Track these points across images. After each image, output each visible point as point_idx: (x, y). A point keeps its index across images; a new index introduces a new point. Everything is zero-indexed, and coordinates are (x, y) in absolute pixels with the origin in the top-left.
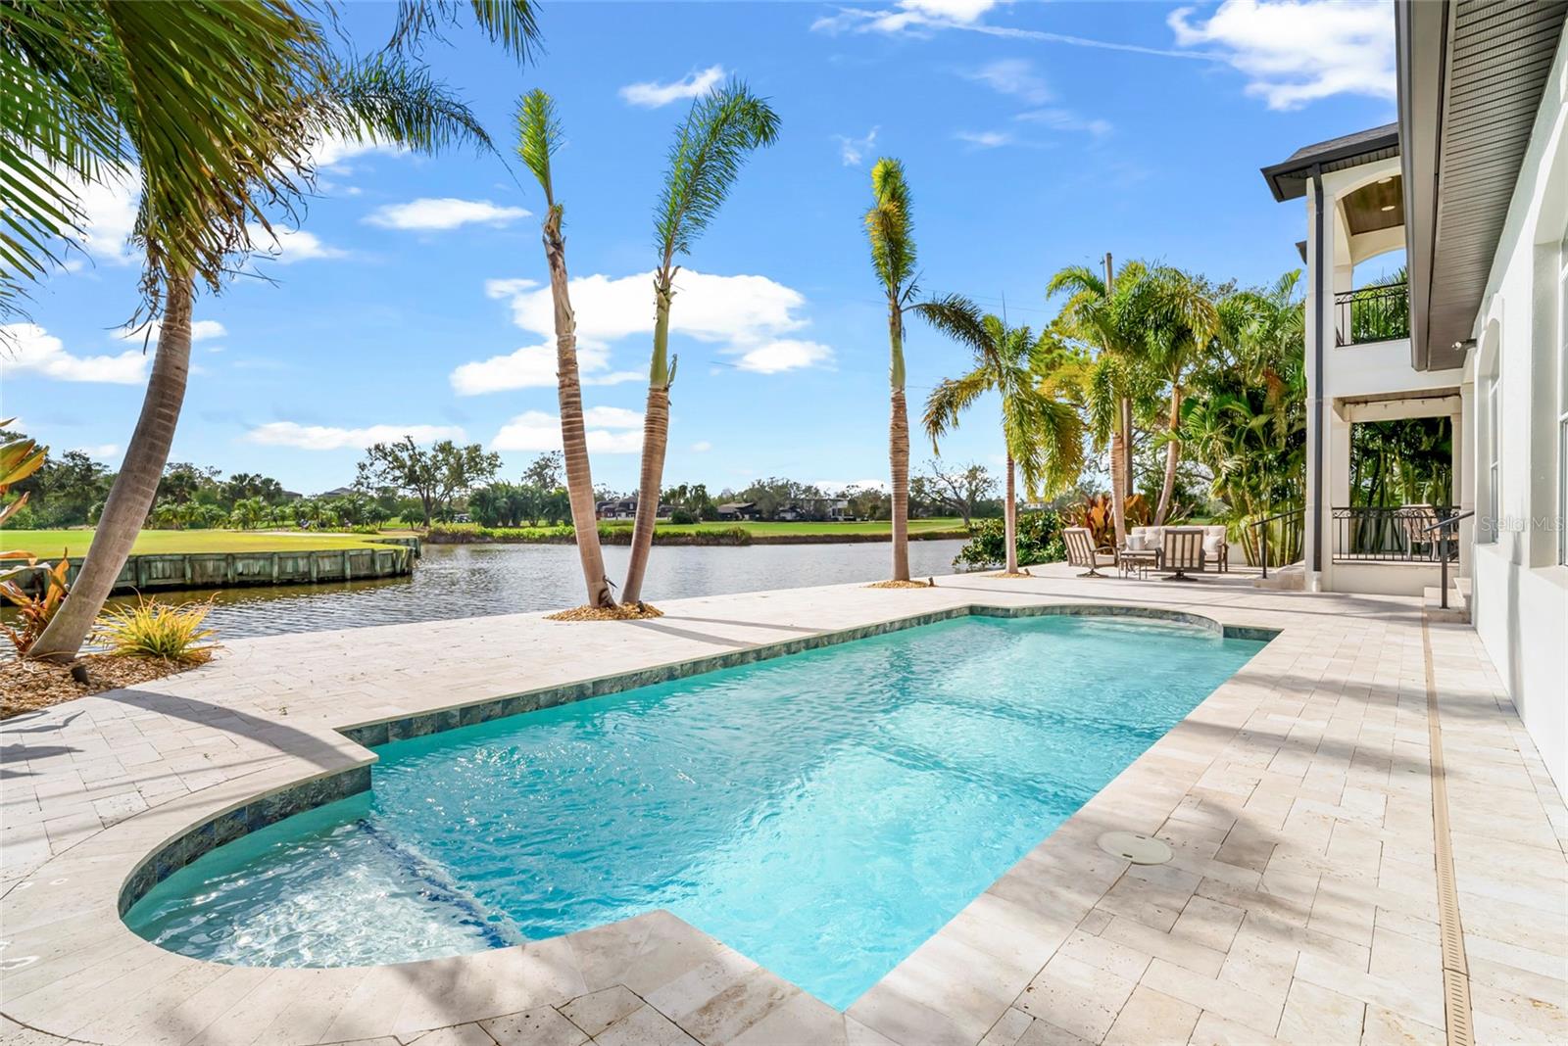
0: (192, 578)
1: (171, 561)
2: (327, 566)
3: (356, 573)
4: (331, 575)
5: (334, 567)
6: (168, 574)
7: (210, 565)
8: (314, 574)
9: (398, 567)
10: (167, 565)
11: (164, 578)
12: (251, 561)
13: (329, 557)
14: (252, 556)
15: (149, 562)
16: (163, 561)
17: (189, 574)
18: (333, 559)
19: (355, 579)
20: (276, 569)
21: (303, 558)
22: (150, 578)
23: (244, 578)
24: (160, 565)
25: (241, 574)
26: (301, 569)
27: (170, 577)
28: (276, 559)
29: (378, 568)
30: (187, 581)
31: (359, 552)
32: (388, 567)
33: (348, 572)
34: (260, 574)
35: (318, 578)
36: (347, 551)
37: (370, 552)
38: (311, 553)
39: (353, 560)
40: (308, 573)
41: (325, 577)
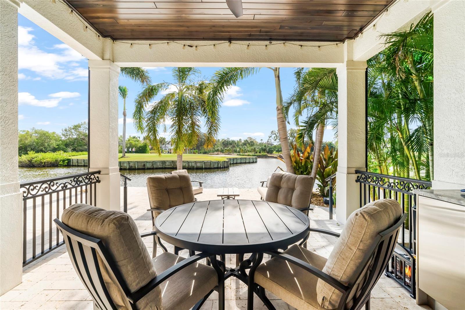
0: (173, 166)
1: (169, 162)
2: (199, 165)
3: (206, 167)
4: (200, 167)
5: (201, 165)
8: (195, 167)
9: (219, 166)
10: (169, 163)
11: (168, 166)
15: (166, 162)
16: (168, 162)
17: (172, 165)
19: (206, 169)
21: (193, 162)
22: (166, 166)
24: (167, 163)
26: (193, 165)
27: (169, 166)
28: (187, 162)
29: (212, 166)
30: (172, 167)
31: (207, 162)
32: (216, 166)
33: (204, 167)
34: (185, 166)
35: (196, 168)
36: (204, 161)
37: (210, 162)
38: (195, 161)
39: (206, 163)
40: (194, 166)
41: (197, 168)
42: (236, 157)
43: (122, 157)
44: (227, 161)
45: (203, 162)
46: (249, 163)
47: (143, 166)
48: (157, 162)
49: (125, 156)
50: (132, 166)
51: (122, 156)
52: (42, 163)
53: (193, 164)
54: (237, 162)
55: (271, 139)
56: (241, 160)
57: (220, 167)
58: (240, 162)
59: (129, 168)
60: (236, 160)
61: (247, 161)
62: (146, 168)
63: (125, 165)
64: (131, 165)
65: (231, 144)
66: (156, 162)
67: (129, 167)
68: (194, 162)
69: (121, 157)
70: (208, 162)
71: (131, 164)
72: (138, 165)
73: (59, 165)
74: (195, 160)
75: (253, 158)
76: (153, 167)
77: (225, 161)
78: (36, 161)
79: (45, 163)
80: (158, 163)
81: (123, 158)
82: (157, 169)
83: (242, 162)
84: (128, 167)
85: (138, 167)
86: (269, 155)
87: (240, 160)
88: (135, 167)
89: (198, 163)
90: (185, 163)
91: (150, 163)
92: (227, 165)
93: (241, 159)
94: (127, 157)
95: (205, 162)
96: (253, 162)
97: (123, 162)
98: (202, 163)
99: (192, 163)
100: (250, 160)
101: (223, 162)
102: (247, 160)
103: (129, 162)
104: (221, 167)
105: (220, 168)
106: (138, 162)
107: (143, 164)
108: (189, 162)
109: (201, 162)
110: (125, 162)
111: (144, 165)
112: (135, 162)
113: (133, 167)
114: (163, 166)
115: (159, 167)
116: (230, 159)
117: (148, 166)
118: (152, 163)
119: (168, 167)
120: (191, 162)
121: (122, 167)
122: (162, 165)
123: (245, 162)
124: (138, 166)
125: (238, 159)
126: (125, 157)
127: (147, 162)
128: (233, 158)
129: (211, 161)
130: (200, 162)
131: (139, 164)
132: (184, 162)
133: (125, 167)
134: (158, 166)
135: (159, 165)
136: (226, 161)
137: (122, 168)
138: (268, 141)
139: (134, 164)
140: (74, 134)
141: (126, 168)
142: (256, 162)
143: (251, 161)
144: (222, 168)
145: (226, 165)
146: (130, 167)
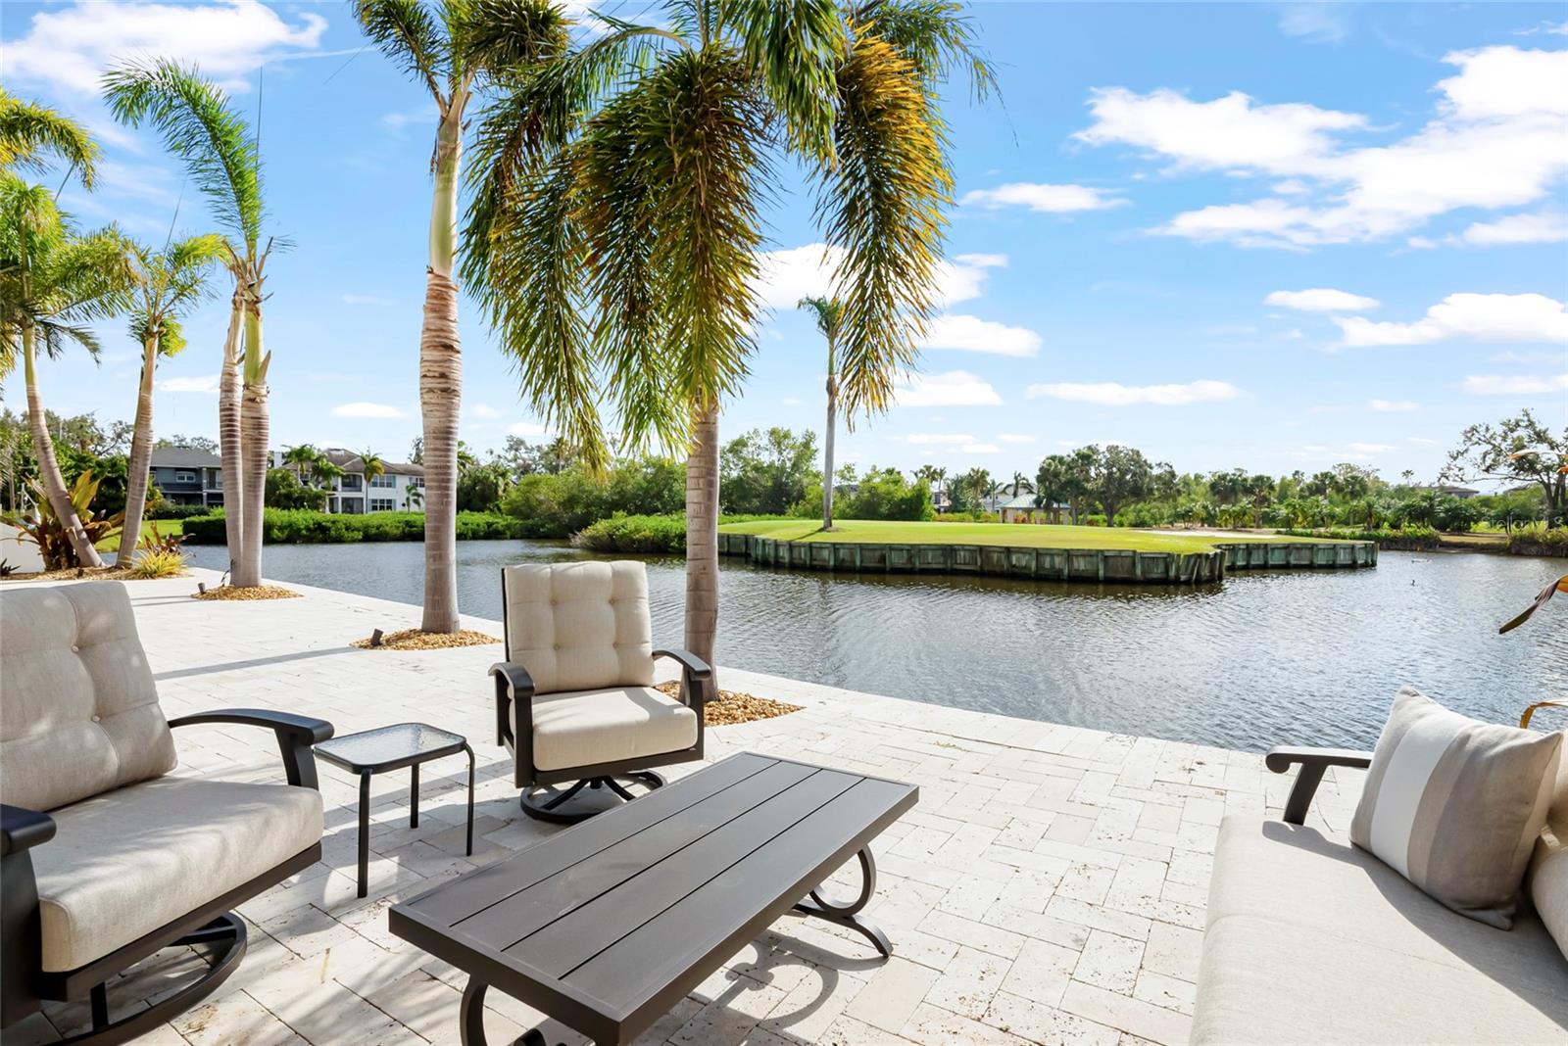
0: (981, 567)
1: (969, 550)
2: (1081, 565)
3: (1111, 574)
4: (1084, 574)
5: (1089, 567)
6: (967, 561)
7: (995, 556)
8: (1066, 572)
9: (1172, 573)
10: (967, 554)
11: (965, 564)
12: (1021, 555)
13: (1083, 556)
14: (1021, 551)
15: (956, 550)
16: (965, 550)
17: (979, 563)
18: (1088, 559)
19: (1110, 582)
20: (1033, 564)
21: (1058, 555)
22: (956, 563)
23: (1016, 570)
24: (962, 553)
25: (1014, 566)
26: (1057, 566)
27: (968, 564)
28: (1034, 555)
29: (1138, 572)
30: (978, 569)
31: (1117, 553)
32: (1157, 572)
33: (1101, 573)
34: (1025, 567)
35: (1069, 576)
36: (1102, 551)
37: (1131, 554)
38: (1066, 550)
39: (1111, 561)
40: (1061, 570)
41: (1074, 577)
42: (1265, 542)
43: (821, 530)
44: (1212, 553)
45: (1100, 556)
46: (1331, 568)
47: (880, 562)
48: (925, 550)
49: (831, 525)
50: (846, 558)
51: (822, 526)
52: (633, 541)
53: (1057, 560)
54: (1266, 562)
55: (1460, 462)
56: (1288, 554)
57: (1177, 577)
58: (1284, 563)
59: (835, 566)
60: (1261, 552)
61: (1321, 560)
62: (888, 569)
63: (825, 553)
64: (841, 556)
65: (1248, 491)
66: (922, 547)
67: (835, 561)
68: (1062, 555)
69: (819, 528)
70: (1119, 555)
71: (842, 551)
72: (861, 556)
73: (670, 549)
74: (1068, 548)
75: (1353, 547)
76: (909, 566)
77: (1199, 556)
78: (622, 536)
79: (640, 541)
80: (930, 554)
81: (823, 533)
82: (924, 572)
83: (1293, 562)
84: (832, 563)
85: (863, 565)
86: (1445, 538)
87: (1283, 552)
88: (854, 562)
89: (1077, 556)
90: (1027, 557)
91: (902, 550)
92: (1212, 571)
93: (1287, 547)
94: (837, 530)
95: (1107, 554)
96: (1352, 567)
97: (818, 545)
98: (1095, 558)
99: (1052, 555)
100: (1336, 554)
101: (1189, 557)
102: (1320, 554)
103: (837, 546)
104: (1183, 578)
105: (1177, 582)
106: (862, 547)
107: (878, 554)
108: (1041, 552)
109: (1088, 554)
110: (823, 546)
111: (883, 559)
112: (853, 546)
113: (847, 564)
114: (945, 562)
115: (934, 566)
116: (1233, 549)
117: (897, 560)
118: (908, 550)
119: (963, 567)
120: (1051, 553)
121: (815, 560)
122: (942, 560)
123: (1307, 562)
124: (861, 561)
125: (1273, 549)
126: (829, 529)
127: (891, 547)
128: (1247, 545)
129: (1134, 552)
130: (1085, 553)
131: (867, 554)
132: (1024, 551)
133: (825, 561)
134: (929, 563)
135: (933, 561)
136: (1207, 556)
137: (815, 566)
138: (1443, 475)
139: (852, 554)
140: (732, 465)
141: (825, 564)
142: (1370, 565)
143: (1343, 558)
144: (1187, 583)
145: (1205, 572)
146: (837, 564)
